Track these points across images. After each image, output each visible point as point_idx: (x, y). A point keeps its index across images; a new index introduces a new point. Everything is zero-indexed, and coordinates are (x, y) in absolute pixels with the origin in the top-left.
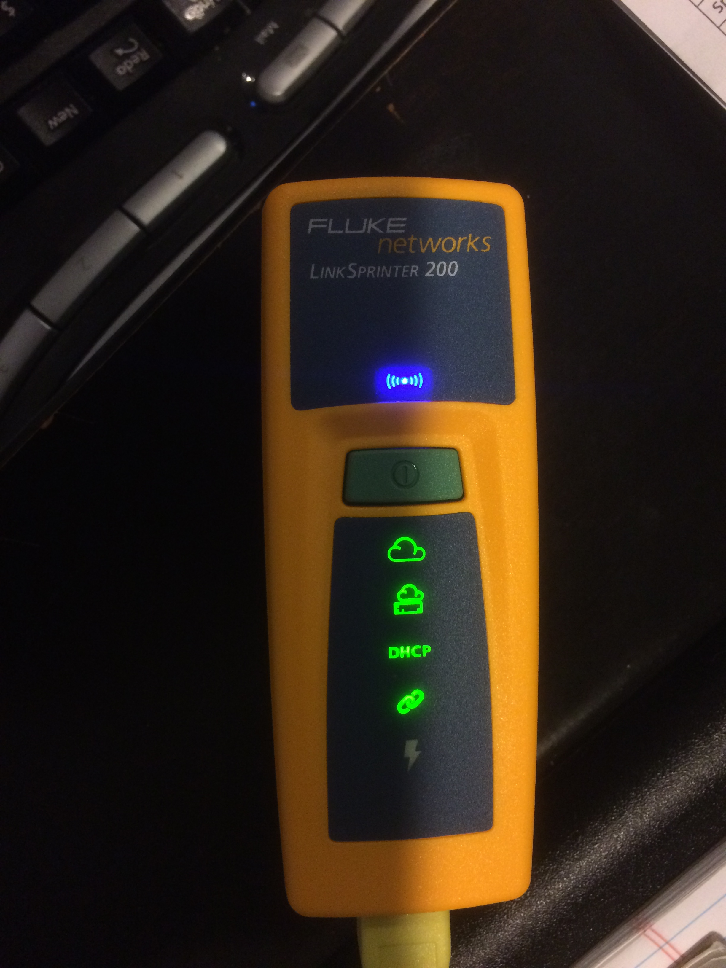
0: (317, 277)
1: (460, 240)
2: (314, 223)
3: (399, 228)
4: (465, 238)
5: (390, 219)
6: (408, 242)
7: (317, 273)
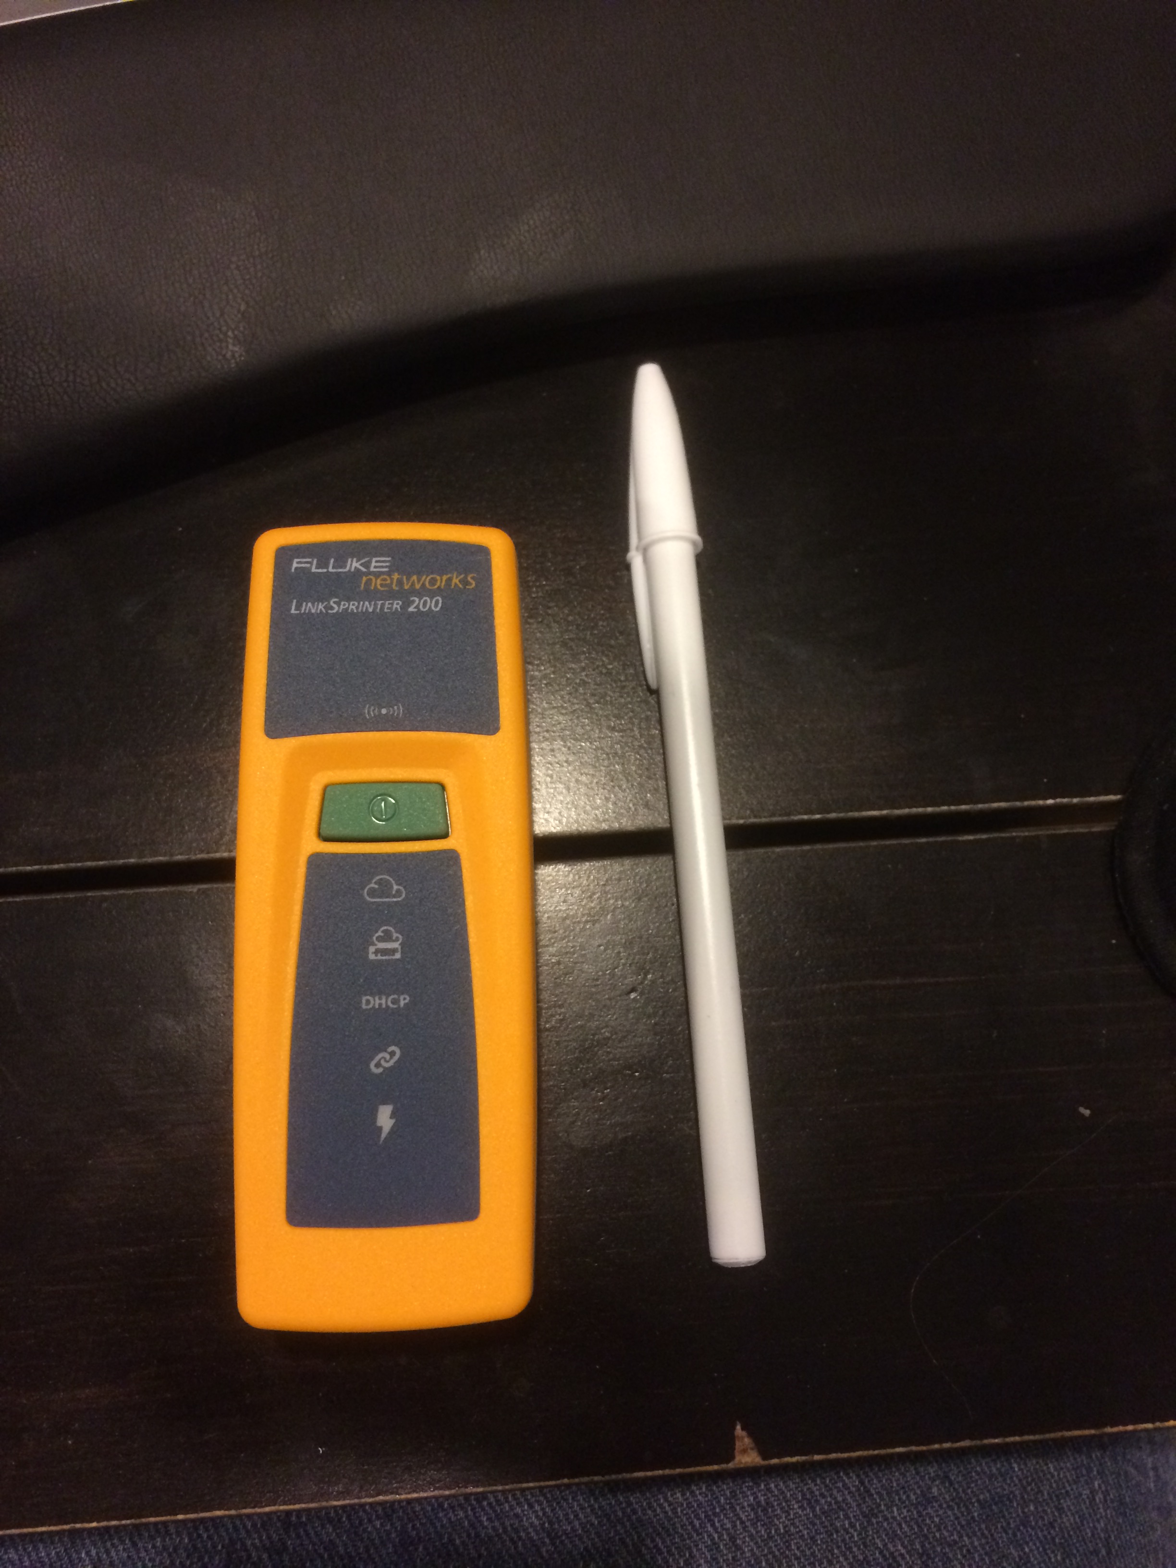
0: (298, 612)
1: (445, 578)
2: (298, 563)
3: (382, 567)
4: (449, 576)
5: (374, 560)
6: (392, 579)
7: (298, 607)
